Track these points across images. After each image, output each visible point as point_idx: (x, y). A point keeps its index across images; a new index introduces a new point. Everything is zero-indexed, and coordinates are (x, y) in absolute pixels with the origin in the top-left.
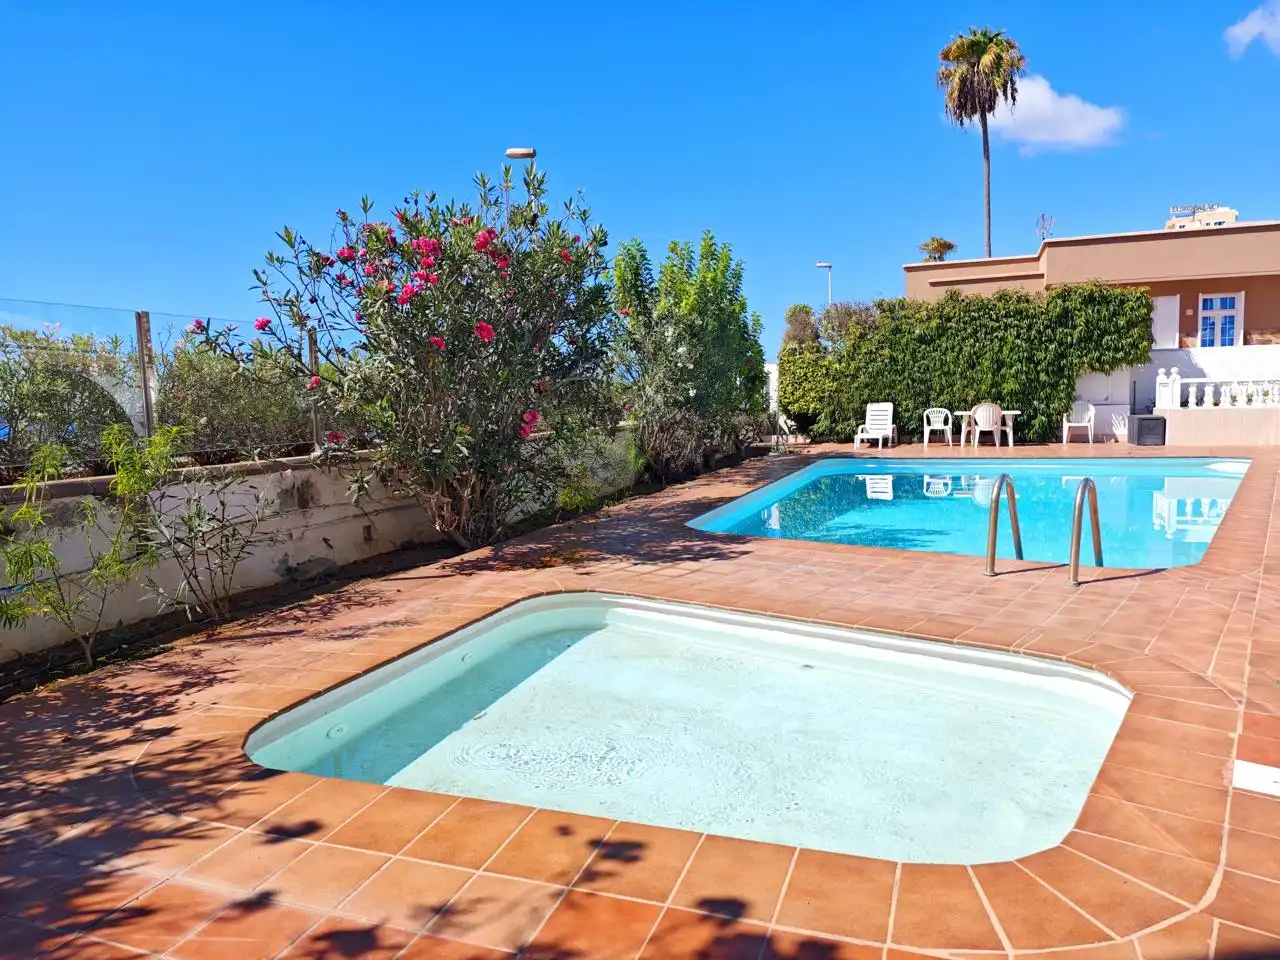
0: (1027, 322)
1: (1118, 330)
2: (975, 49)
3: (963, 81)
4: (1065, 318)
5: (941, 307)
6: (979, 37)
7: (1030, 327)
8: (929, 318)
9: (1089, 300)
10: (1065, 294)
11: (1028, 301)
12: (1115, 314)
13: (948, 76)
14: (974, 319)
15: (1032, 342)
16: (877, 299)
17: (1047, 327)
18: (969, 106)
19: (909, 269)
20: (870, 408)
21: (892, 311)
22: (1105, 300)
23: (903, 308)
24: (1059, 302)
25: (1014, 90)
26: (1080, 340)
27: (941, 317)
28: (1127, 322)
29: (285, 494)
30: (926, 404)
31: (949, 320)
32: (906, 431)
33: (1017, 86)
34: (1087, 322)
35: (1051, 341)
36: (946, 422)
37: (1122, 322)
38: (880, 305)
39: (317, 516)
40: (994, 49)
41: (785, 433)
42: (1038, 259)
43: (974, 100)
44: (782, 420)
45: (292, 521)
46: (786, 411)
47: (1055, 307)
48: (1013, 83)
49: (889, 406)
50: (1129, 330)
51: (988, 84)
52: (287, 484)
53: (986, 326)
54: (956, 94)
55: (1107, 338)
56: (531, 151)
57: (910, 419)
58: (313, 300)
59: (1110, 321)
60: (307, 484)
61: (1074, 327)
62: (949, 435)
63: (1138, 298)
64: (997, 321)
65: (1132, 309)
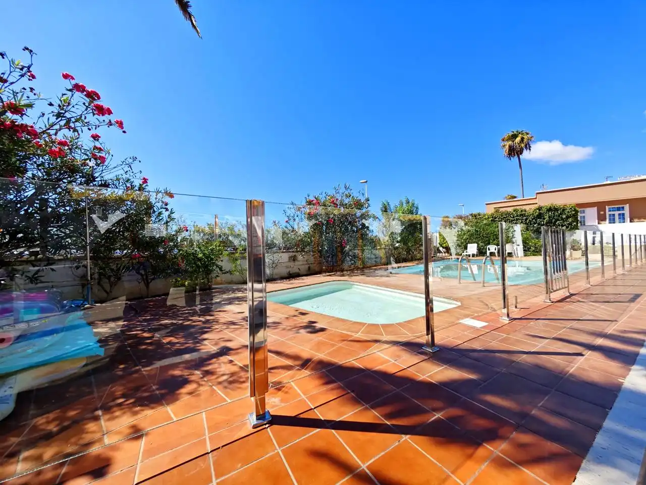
0: (525, 218)
1: (562, 219)
2: (514, 136)
3: (510, 147)
4: (540, 216)
5: (492, 214)
6: (515, 133)
7: (526, 220)
8: (489, 218)
9: (550, 210)
10: (540, 209)
11: (525, 211)
12: (561, 214)
13: (504, 146)
14: (505, 217)
15: (527, 224)
16: (471, 213)
17: (533, 219)
18: (513, 153)
19: (487, 204)
20: (469, 245)
21: (475, 216)
22: (556, 210)
23: (479, 215)
24: (538, 211)
25: (530, 147)
26: (547, 223)
27: (493, 217)
28: (566, 217)
29: (290, 258)
30: (489, 244)
31: (496, 218)
32: (481, 252)
33: (531, 146)
34: (549, 217)
35: (535, 224)
36: (495, 250)
37: (564, 216)
38: (471, 215)
39: (297, 263)
40: (520, 135)
41: (442, 253)
42: (536, 198)
43: (514, 152)
44: (441, 249)
45: (292, 264)
46: (441, 246)
47: (536, 213)
48: (529, 145)
49: (476, 245)
50: (567, 219)
51: (519, 146)
52: (291, 256)
53: (509, 220)
54: (508, 150)
55: (558, 222)
56: (366, 181)
57: (483, 249)
58: (297, 216)
59: (559, 216)
60: (295, 256)
61: (544, 219)
62: (496, 254)
63: (570, 208)
64: (513, 218)
65: (568, 212)
